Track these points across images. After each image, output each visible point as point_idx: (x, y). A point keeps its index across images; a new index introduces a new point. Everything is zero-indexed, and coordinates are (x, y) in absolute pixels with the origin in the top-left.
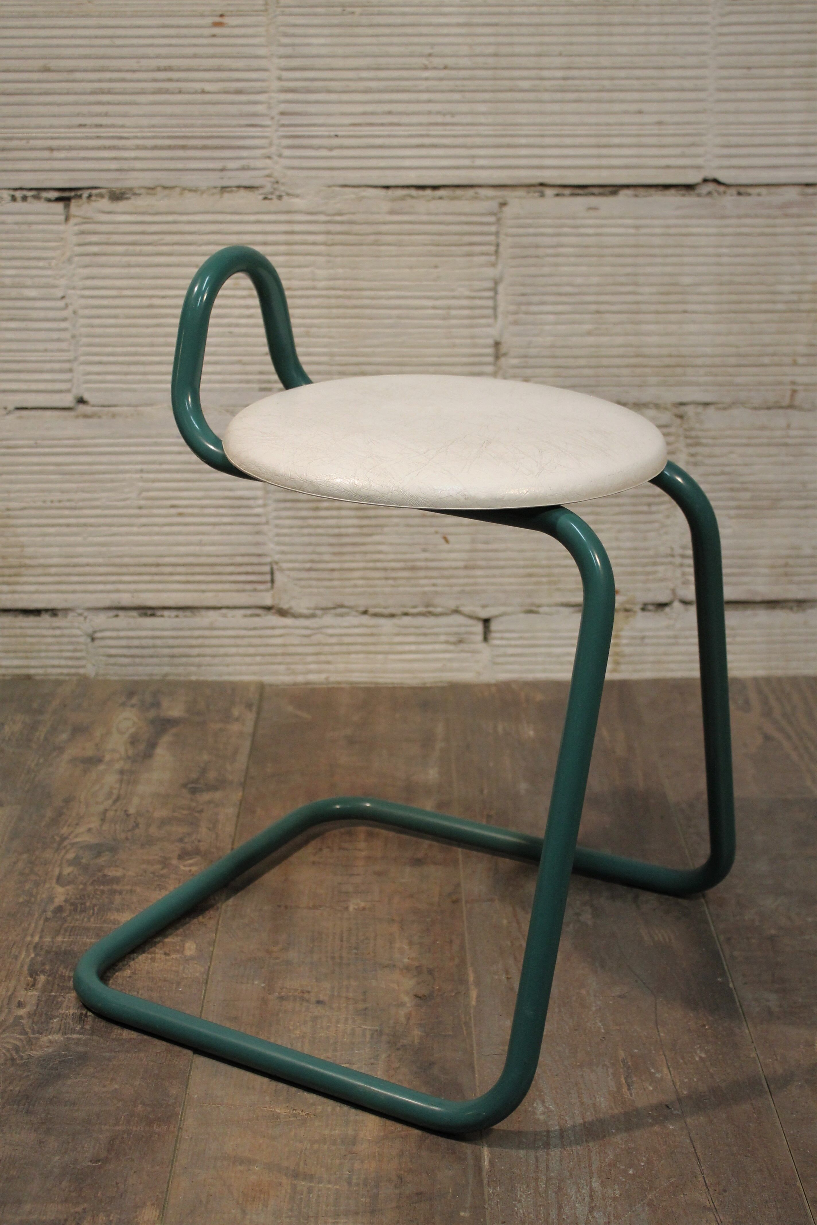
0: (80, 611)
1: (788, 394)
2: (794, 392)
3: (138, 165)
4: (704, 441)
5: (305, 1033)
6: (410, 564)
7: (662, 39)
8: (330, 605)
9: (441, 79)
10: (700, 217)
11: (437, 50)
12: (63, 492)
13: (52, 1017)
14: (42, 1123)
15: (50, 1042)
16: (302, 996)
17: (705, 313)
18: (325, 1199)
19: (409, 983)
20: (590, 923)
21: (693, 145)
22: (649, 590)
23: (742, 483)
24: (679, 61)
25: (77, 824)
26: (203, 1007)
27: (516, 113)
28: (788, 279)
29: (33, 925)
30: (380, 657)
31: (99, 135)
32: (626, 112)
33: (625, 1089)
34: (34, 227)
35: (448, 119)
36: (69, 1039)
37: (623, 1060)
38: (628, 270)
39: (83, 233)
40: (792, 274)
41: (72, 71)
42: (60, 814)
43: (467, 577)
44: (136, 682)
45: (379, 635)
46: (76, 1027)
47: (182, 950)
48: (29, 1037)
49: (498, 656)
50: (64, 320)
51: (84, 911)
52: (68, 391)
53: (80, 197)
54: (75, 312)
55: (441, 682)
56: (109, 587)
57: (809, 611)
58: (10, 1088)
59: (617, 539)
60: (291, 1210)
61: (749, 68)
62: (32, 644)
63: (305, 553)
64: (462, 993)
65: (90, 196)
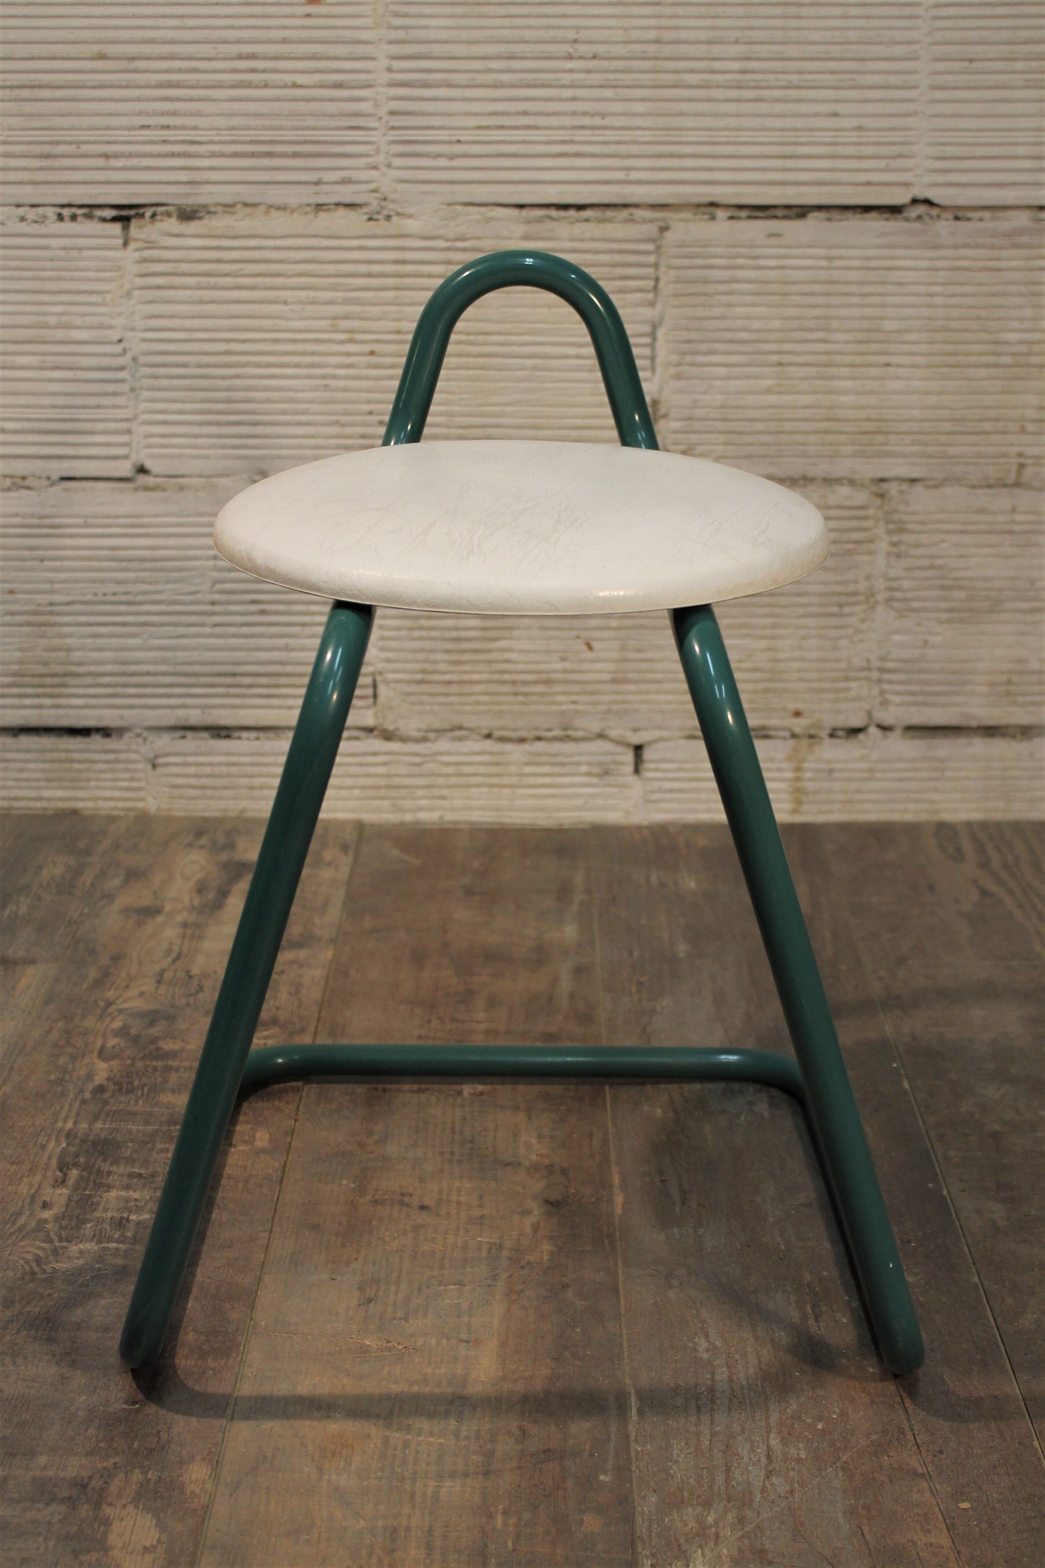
0: (139, 731)
1: (1014, 468)
2: (1022, 466)
3: (214, 176)
4: (910, 526)
5: (404, 1246)
6: (544, 676)
7: (863, 23)
8: (446, 726)
9: (589, 71)
10: (908, 247)
11: (584, 35)
12: (119, 582)
13: (85, 1221)
14: (66, 1354)
15: (81, 1252)
16: (402, 1200)
17: (913, 366)
18: (425, 1456)
19: (537, 1185)
20: (766, 1114)
21: (900, 156)
22: (839, 712)
23: (955, 579)
24: (883, 51)
25: (127, 987)
26: (275, 1211)
27: (681, 114)
28: (1016, 325)
29: (66, 1108)
30: (506, 791)
31: (165, 138)
32: (817, 115)
33: (811, 1322)
34: (85, 253)
35: (597, 121)
36: (105, 1248)
37: (809, 1285)
38: (818, 312)
39: (145, 260)
40: (1021, 320)
41: (133, 59)
42: (106, 974)
43: (614, 693)
44: (206, 820)
45: (507, 764)
46: (115, 1234)
47: (251, 1141)
48: (55, 1246)
49: (653, 792)
50: (122, 368)
51: (130, 1091)
52: (126, 457)
53: (142, 216)
54: (134, 359)
55: (582, 823)
56: (174, 701)
57: (1036, 740)
58: (27, 1309)
59: (800, 648)
60: (382, 1469)
61: (971, 61)
62: (79, 771)
63: (415, 661)
64: (605, 1199)
65: (154, 215)
